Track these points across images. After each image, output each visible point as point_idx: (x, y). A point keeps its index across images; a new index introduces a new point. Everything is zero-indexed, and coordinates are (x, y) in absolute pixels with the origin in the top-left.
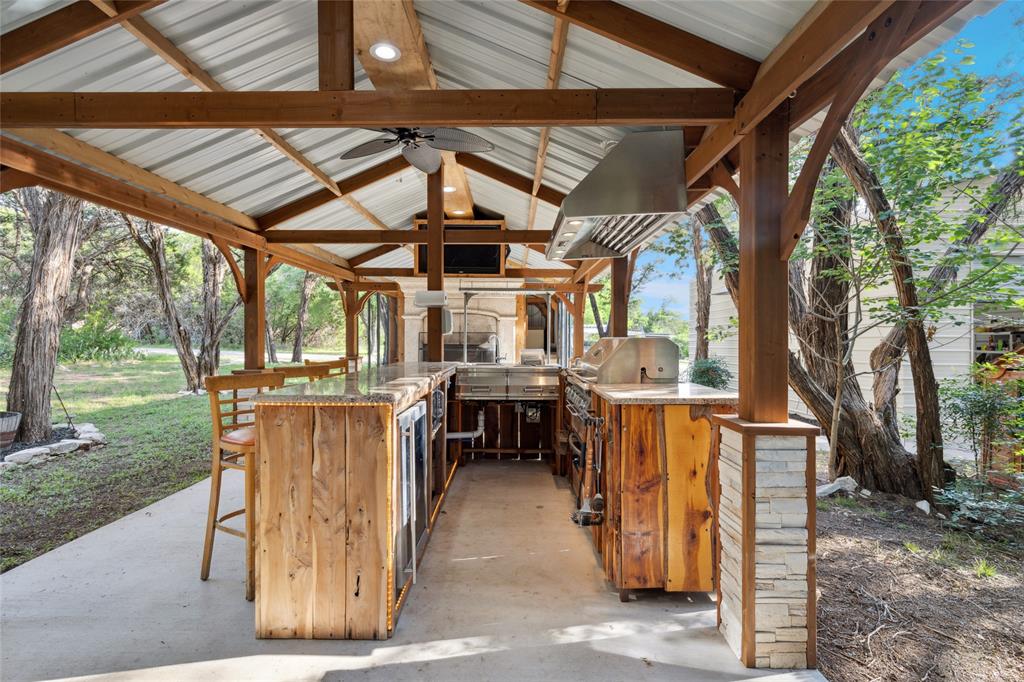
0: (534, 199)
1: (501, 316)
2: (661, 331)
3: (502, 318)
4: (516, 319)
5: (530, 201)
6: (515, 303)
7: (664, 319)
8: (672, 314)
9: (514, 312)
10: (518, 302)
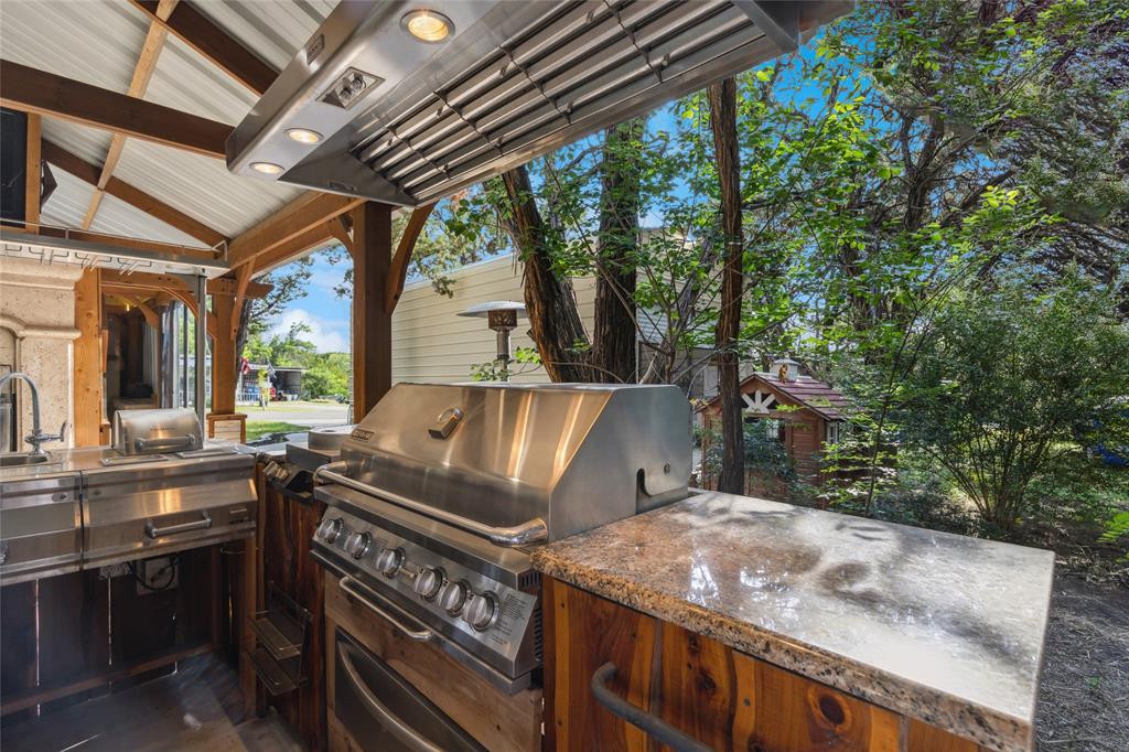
0: (157, 30)
1: (28, 326)
2: (290, 365)
3: (28, 333)
4: (77, 335)
5: (146, 29)
6: (72, 303)
7: (293, 350)
8: (302, 345)
9: (70, 319)
10: (79, 299)
